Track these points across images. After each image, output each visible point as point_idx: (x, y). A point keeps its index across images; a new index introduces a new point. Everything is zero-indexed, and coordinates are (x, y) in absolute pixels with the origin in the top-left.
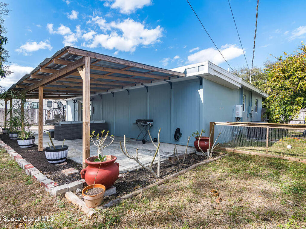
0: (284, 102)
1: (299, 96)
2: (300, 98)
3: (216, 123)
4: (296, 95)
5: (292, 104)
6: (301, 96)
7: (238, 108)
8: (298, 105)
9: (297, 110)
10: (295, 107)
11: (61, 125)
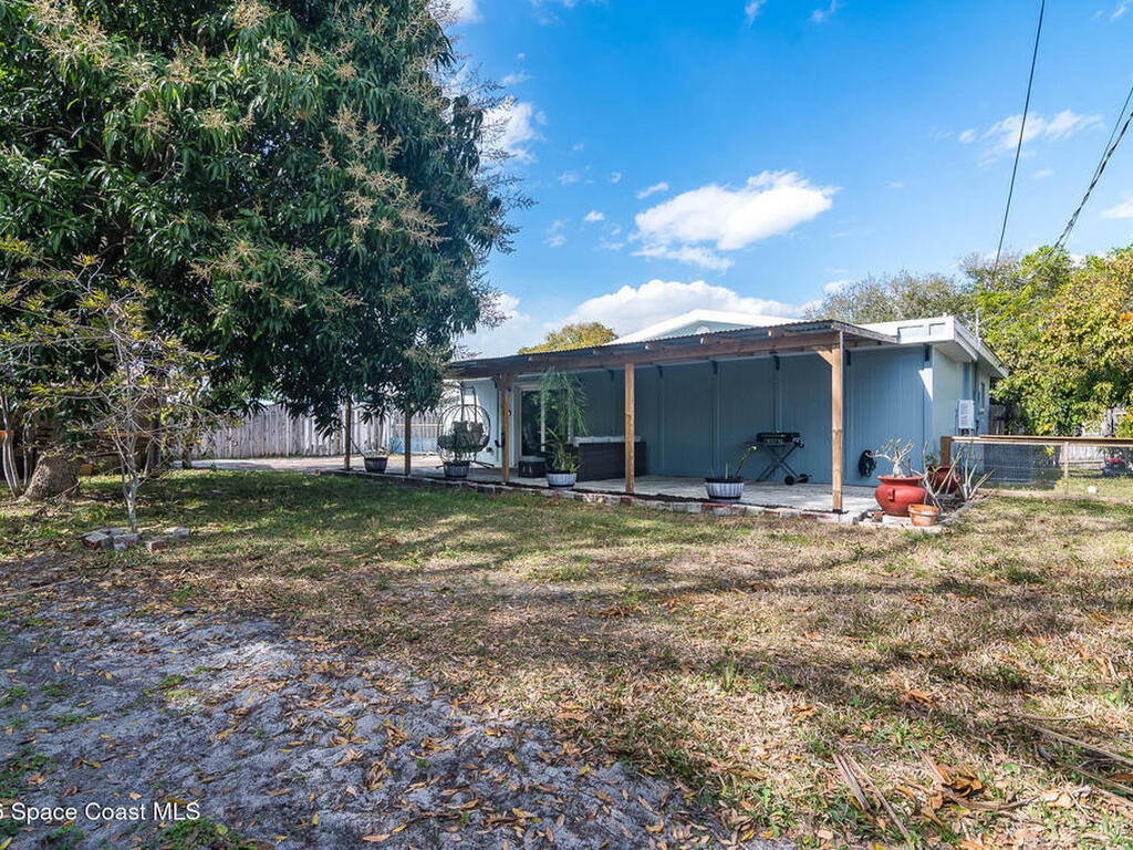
0: (1063, 393)
1: (1101, 381)
2: (1104, 385)
3: (954, 438)
4: (1094, 378)
5: (1085, 398)
6: (1107, 380)
7: (965, 407)
8: (1099, 400)
9: (1096, 412)
10: (1093, 405)
11: (581, 444)
